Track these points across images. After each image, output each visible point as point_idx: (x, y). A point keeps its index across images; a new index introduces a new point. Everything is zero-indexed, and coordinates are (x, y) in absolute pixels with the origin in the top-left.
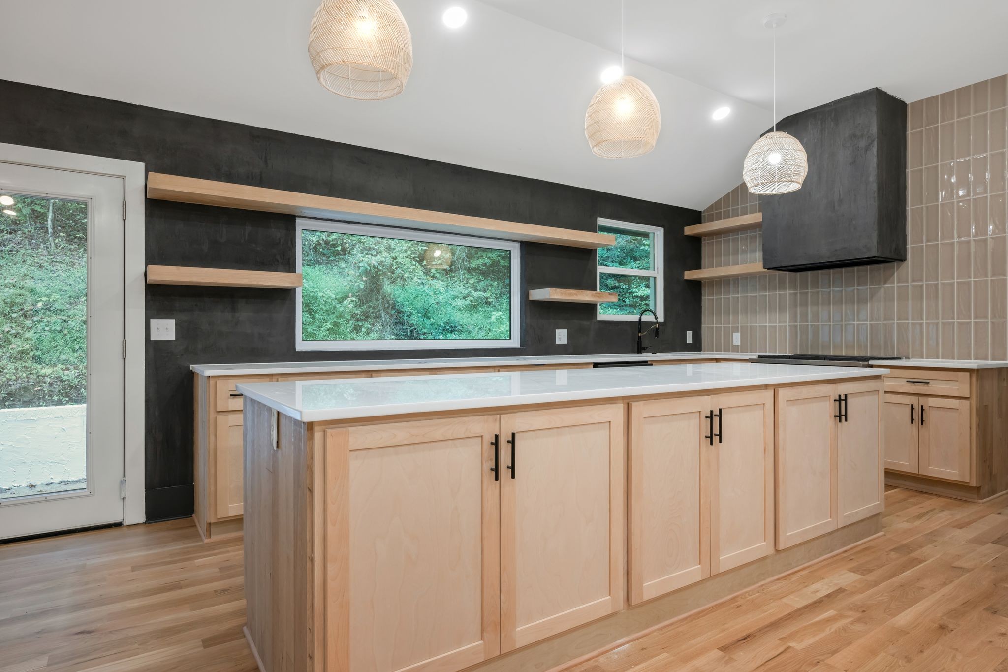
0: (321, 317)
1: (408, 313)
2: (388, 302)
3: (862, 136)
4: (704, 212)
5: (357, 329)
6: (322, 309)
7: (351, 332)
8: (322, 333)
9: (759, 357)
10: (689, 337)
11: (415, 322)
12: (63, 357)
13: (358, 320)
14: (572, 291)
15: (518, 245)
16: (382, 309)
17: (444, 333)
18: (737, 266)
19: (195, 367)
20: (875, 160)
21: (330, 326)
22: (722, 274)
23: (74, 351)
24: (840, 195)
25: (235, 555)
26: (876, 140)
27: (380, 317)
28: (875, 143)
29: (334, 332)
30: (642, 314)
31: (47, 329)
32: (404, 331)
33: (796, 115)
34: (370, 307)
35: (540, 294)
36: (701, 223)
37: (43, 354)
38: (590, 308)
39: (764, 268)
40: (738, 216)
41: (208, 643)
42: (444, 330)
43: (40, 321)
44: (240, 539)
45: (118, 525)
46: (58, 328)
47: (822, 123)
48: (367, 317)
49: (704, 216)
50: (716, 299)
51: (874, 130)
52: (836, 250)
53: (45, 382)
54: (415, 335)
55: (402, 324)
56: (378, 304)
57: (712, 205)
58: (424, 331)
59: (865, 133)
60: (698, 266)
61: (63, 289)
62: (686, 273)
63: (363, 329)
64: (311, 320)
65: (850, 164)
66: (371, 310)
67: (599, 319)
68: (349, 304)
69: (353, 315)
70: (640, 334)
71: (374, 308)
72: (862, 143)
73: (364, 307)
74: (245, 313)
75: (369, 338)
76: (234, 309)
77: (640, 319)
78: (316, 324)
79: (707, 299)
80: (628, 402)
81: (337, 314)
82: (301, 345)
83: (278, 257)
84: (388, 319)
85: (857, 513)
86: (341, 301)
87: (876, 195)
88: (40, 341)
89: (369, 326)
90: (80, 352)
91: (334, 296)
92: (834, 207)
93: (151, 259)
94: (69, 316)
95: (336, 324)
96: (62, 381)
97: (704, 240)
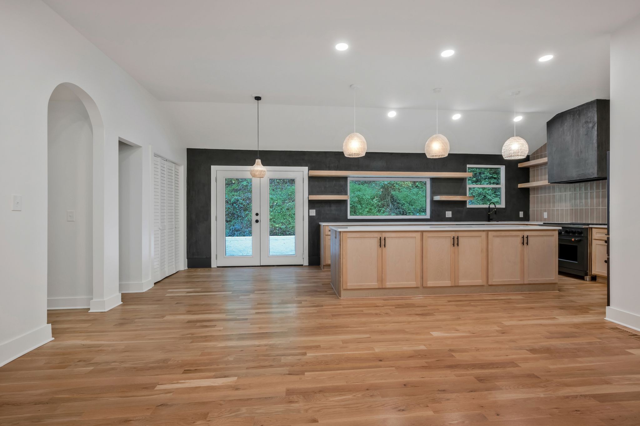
0: (365, 206)
1: (403, 204)
2: (393, 199)
3: (590, 122)
4: (531, 155)
5: (379, 211)
6: (365, 203)
7: (376, 212)
8: (365, 213)
9: (544, 223)
10: (521, 214)
11: (405, 208)
12: (281, 221)
13: (380, 207)
14: (450, 196)
15: (429, 179)
16: (390, 202)
17: (420, 212)
18: (542, 181)
19: (321, 223)
20: (596, 133)
21: (368, 210)
22: (535, 185)
23: (284, 219)
24: (581, 149)
25: (329, 273)
26: (597, 123)
27: (389, 206)
28: (596, 125)
29: (369, 212)
30: (490, 204)
31: (276, 212)
32: (400, 212)
33: (562, 113)
34: (385, 201)
35: (437, 198)
36: (529, 161)
37: (276, 220)
38: (464, 203)
39: (548, 183)
40: (542, 158)
41: (323, 284)
42: (420, 211)
43: (275, 209)
44: (330, 271)
45: (302, 265)
46: (280, 212)
47: (573, 116)
48: (384, 206)
49: (531, 157)
50: (536, 196)
51: (596, 119)
52: (579, 175)
53: (277, 229)
54: (405, 213)
55: (399, 208)
56: (389, 200)
57: (534, 152)
58: (409, 211)
59: (592, 120)
60: (528, 181)
61: (280, 198)
62: (519, 185)
63: (382, 211)
64: (361, 207)
65: (585, 135)
66: (385, 203)
67: (468, 207)
68: (375, 201)
69: (378, 205)
70: (489, 213)
71: (387, 202)
72: (591, 125)
73: (382, 202)
74: (333, 208)
75: (384, 215)
76: (330, 206)
77: (489, 207)
78: (363, 209)
79: (532, 197)
80: (422, 232)
81: (371, 205)
82: (350, 217)
83: (343, 190)
84: (393, 207)
85: (537, 280)
86: (372, 199)
87: (596, 149)
88: (275, 216)
89: (384, 210)
90: (286, 219)
91: (369, 198)
92: (578, 155)
93: (310, 193)
94: (282, 207)
95: (371, 209)
96: (281, 229)
97: (531, 169)
